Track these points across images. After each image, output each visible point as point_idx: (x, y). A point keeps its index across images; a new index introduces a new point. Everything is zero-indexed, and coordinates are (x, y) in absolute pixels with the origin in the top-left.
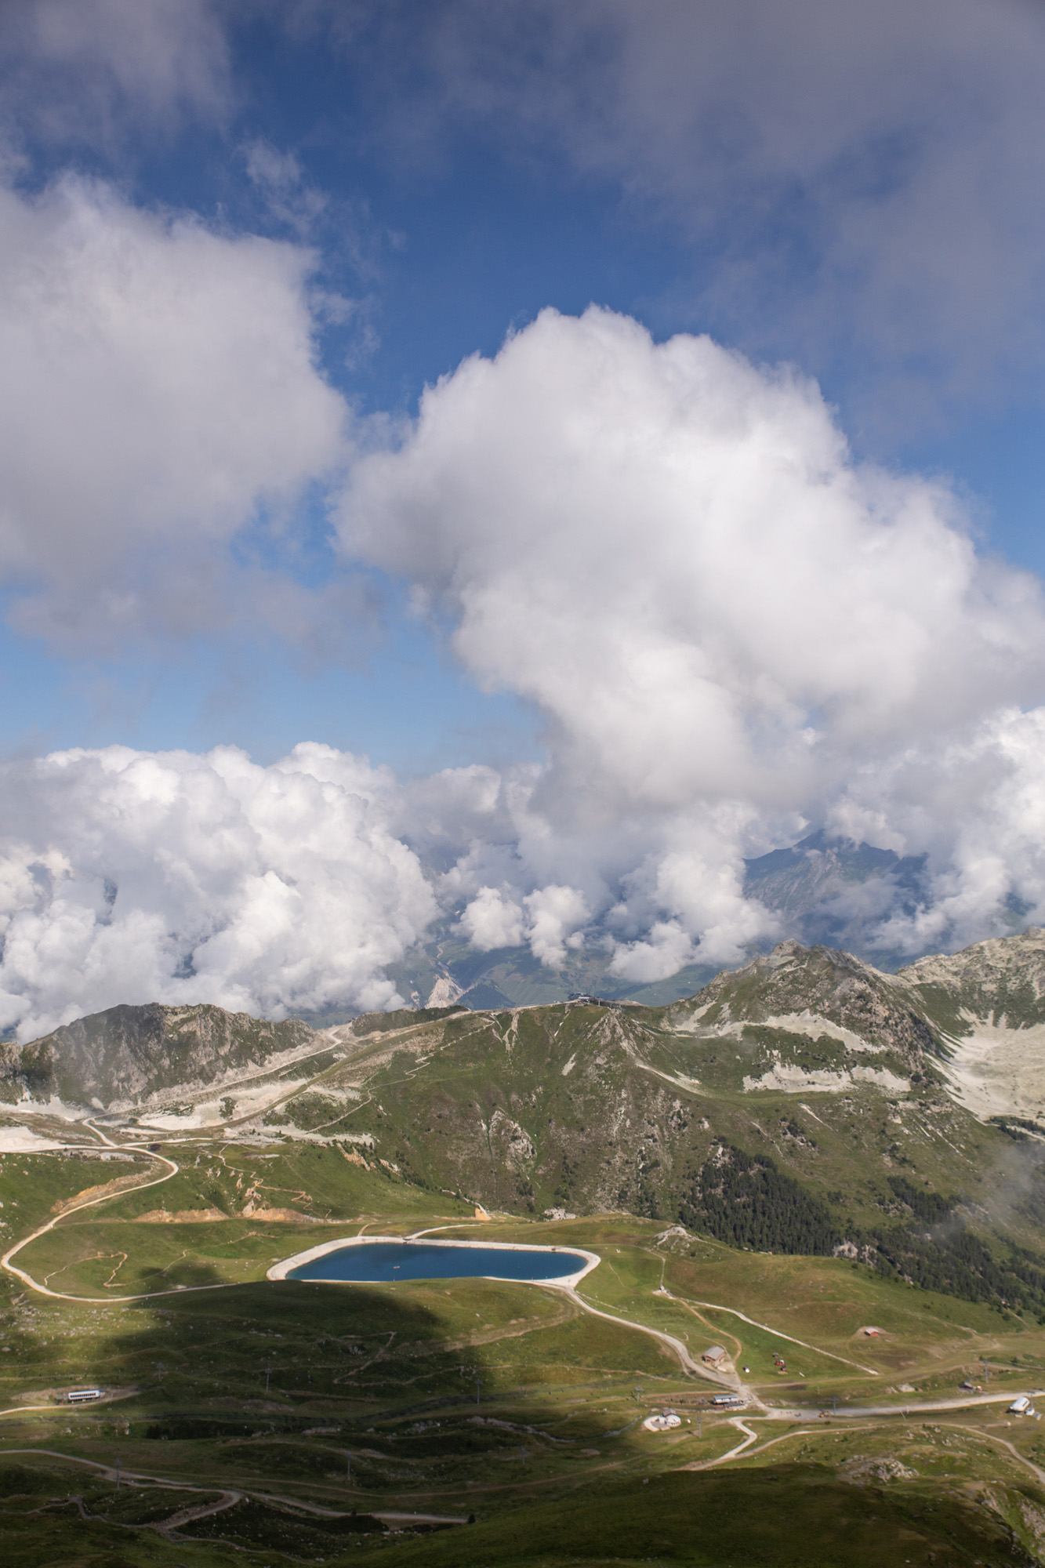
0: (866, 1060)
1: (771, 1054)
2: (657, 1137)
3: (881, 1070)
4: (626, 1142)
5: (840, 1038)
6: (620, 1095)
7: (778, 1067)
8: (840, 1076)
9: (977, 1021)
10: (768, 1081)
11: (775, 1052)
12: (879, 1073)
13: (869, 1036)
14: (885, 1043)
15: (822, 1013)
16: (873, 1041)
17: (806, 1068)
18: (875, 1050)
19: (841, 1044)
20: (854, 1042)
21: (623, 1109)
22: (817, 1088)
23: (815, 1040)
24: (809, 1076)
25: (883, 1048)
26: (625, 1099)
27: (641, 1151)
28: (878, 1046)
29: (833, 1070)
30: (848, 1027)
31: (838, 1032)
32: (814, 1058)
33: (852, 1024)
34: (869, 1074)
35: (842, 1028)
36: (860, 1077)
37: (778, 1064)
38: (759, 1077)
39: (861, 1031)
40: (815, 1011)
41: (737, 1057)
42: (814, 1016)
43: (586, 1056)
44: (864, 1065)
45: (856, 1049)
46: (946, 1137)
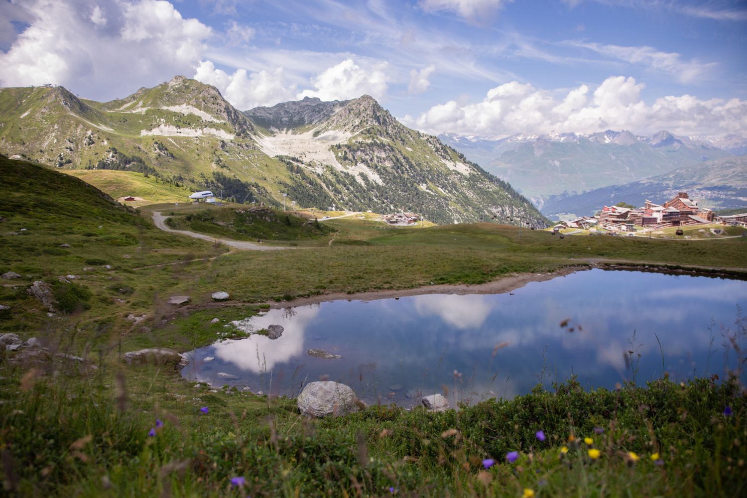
0: (211, 125)
1: (160, 120)
2: (73, 148)
3: (220, 130)
4: (52, 150)
5: (199, 115)
6: (53, 127)
7: (162, 126)
8: (196, 131)
9: (278, 132)
10: (156, 132)
11: (162, 120)
12: (218, 131)
13: (216, 115)
14: (224, 119)
15: (192, 105)
16: (218, 118)
17: (178, 127)
18: (218, 122)
19: (200, 117)
20: (206, 117)
21: (54, 134)
22: (182, 135)
23: (186, 115)
24: (179, 130)
25: (223, 121)
26: (56, 129)
27: (61, 155)
28: (220, 120)
29: (193, 128)
30: (205, 111)
31: (197, 112)
32: (184, 123)
33: (206, 109)
34: (213, 131)
35: (202, 111)
36: (208, 132)
37: (163, 125)
38: (151, 130)
39: (211, 113)
40: (189, 104)
41: (140, 121)
42: (188, 107)
43: (37, 109)
44: (211, 127)
45: (208, 120)
46: (251, 160)
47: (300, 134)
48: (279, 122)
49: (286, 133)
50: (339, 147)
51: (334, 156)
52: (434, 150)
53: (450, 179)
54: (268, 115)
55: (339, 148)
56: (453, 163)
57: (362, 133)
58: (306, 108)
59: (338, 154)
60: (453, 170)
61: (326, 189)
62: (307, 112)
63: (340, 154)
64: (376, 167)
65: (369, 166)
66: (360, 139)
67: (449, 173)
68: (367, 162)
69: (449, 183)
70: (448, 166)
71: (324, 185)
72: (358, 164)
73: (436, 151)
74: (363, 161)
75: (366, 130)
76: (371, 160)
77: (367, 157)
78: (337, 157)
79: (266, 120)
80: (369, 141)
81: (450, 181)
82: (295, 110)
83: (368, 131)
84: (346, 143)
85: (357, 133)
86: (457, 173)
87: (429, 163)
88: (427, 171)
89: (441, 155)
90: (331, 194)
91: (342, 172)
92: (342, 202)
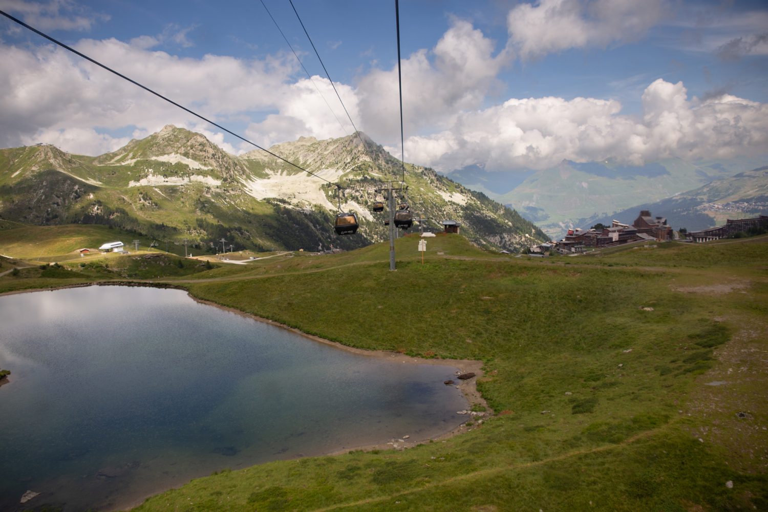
0: (199, 172)
1: (148, 171)
2: (60, 204)
3: (207, 177)
4: (39, 206)
5: (187, 163)
6: (42, 184)
7: (150, 177)
8: (183, 179)
9: (273, 174)
10: (143, 182)
11: (150, 170)
12: (205, 178)
13: (204, 163)
14: (211, 165)
15: (180, 154)
16: (205, 165)
17: (165, 176)
18: (206, 169)
19: (187, 166)
20: (193, 164)
21: (42, 191)
22: (169, 184)
23: (173, 164)
24: (166, 180)
25: (210, 168)
26: (45, 186)
27: (48, 211)
28: (207, 167)
29: (180, 177)
30: (192, 159)
31: (186, 161)
32: (171, 172)
33: (195, 158)
34: (200, 178)
35: (190, 160)
36: (195, 179)
37: (151, 175)
38: (138, 181)
39: (199, 160)
40: (177, 153)
41: (129, 173)
42: (176, 155)
43: (28, 167)
44: (198, 174)
45: (195, 168)
46: (237, 205)
47: (295, 174)
48: (274, 164)
49: (281, 174)
50: (329, 185)
51: (324, 195)
52: (429, 182)
53: (445, 210)
54: (263, 157)
55: (329, 187)
56: (449, 194)
57: (353, 169)
58: (301, 148)
59: (328, 192)
60: (449, 201)
61: (313, 228)
62: (302, 152)
63: (330, 193)
64: (366, 202)
65: (358, 203)
66: (351, 177)
67: (445, 204)
68: (357, 198)
69: (443, 215)
70: (444, 197)
71: (311, 225)
72: (349, 202)
73: (431, 183)
74: (355, 199)
75: (357, 167)
76: (361, 197)
77: (357, 194)
78: (328, 196)
79: (261, 163)
80: (359, 178)
81: (445, 213)
82: (290, 150)
83: (359, 168)
84: (337, 181)
85: (348, 171)
86: (453, 203)
87: (423, 196)
88: (420, 204)
89: (436, 187)
90: (318, 233)
91: (331, 210)
92: (329, 240)
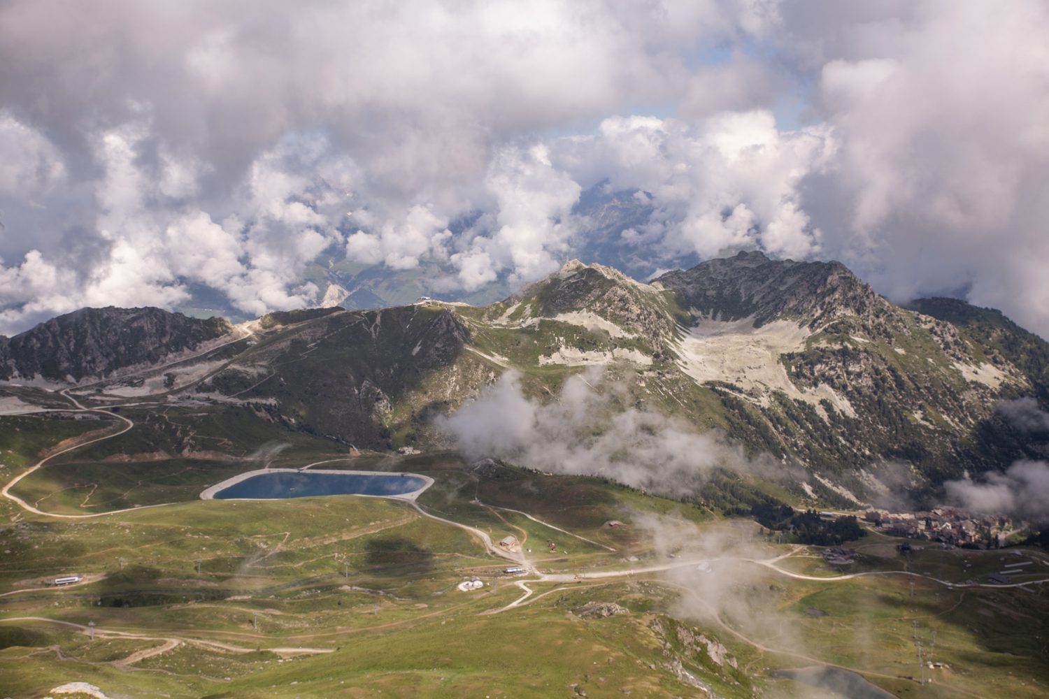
0: (623, 343)
1: (559, 340)
3: (633, 350)
4: (456, 401)
5: (605, 328)
6: (452, 369)
7: (563, 349)
8: (605, 355)
9: (702, 316)
10: (556, 359)
11: (561, 339)
12: (632, 353)
13: (626, 327)
14: (637, 332)
15: (595, 311)
16: (629, 331)
17: (583, 349)
18: (630, 337)
19: (607, 332)
20: (616, 331)
21: (454, 379)
22: (589, 363)
23: (589, 330)
24: (584, 355)
25: (636, 335)
26: (456, 372)
28: (632, 334)
29: (601, 351)
30: (612, 321)
31: (605, 325)
32: (588, 343)
33: (615, 319)
34: (625, 353)
35: (609, 322)
36: (619, 355)
37: (563, 346)
38: (549, 355)
39: (621, 323)
40: (590, 310)
41: (535, 341)
42: (589, 313)
44: (622, 347)
45: (617, 336)
46: (675, 395)
47: (735, 320)
48: (702, 299)
49: (714, 319)
50: (792, 356)
51: (785, 371)
52: (942, 347)
53: (964, 400)
54: (685, 286)
55: (790, 359)
56: (973, 368)
57: (825, 330)
58: (742, 272)
59: (791, 368)
60: (972, 382)
61: (774, 430)
62: (743, 279)
63: (793, 369)
64: (845, 387)
65: (833, 387)
66: (823, 344)
67: (966, 386)
68: (832, 380)
69: (961, 407)
70: (964, 374)
71: (770, 424)
72: (820, 385)
73: (945, 351)
74: (829, 381)
75: (832, 326)
76: (838, 377)
77: (832, 373)
78: (789, 373)
79: (684, 297)
80: (837, 347)
81: (964, 403)
82: (725, 275)
83: (835, 328)
84: (802, 349)
85: (819, 331)
86: (978, 385)
87: (931, 373)
88: (926, 387)
89: (953, 355)
90: (780, 438)
91: (795, 400)
